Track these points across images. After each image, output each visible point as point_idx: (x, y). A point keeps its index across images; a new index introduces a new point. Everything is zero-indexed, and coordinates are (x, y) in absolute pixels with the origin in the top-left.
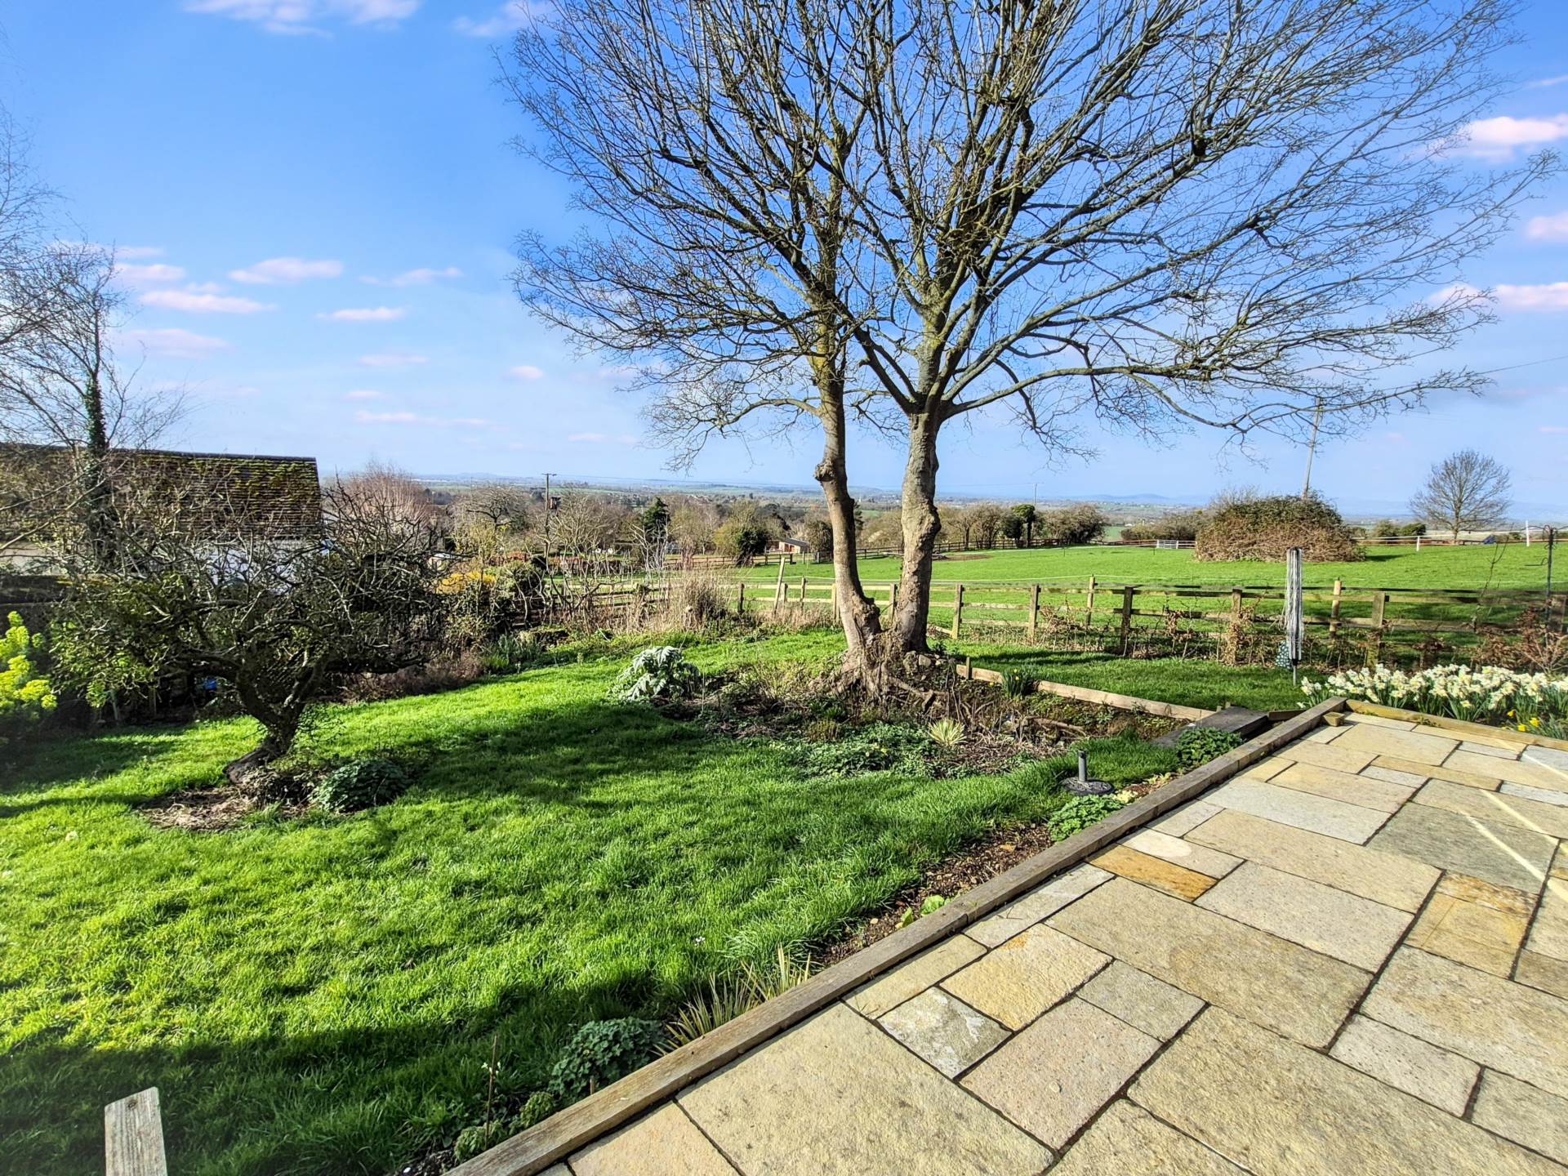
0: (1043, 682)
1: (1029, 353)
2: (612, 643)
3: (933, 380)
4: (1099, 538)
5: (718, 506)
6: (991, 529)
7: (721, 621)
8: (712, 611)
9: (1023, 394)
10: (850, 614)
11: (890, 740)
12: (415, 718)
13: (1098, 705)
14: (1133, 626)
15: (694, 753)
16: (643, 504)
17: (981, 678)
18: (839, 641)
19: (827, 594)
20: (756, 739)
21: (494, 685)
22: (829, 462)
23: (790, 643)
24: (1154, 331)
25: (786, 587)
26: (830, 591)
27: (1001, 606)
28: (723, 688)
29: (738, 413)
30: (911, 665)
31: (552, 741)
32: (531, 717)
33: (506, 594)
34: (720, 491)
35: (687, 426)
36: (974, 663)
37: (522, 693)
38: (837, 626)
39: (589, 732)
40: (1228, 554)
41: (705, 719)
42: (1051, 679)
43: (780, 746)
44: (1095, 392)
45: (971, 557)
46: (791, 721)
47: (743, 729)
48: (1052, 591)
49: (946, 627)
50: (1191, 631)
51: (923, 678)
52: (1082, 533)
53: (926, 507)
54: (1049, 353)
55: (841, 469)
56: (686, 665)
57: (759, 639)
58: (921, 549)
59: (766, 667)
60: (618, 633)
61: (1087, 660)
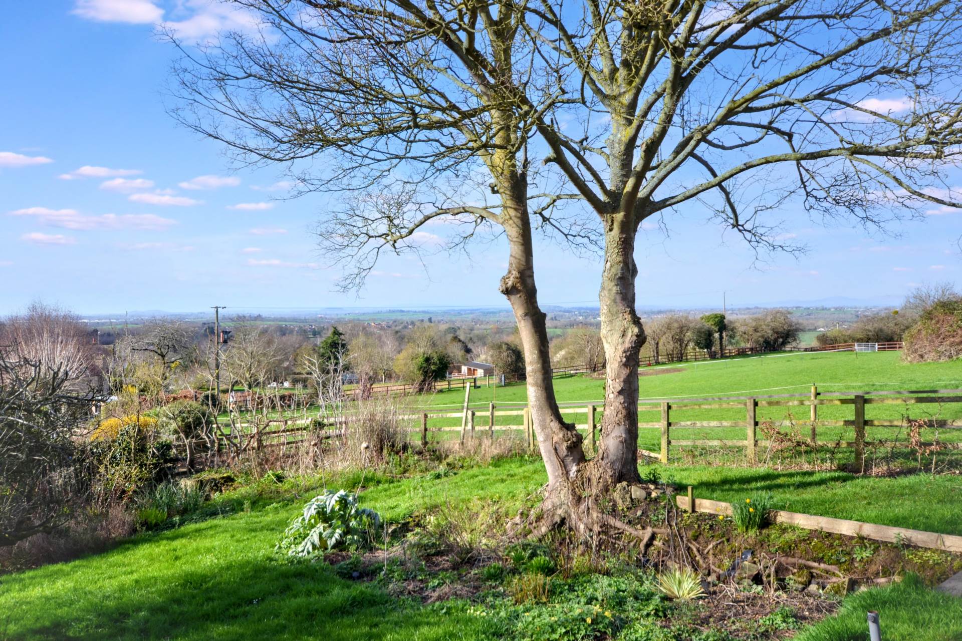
0: (782, 513)
1: (727, 145)
2: (285, 486)
3: (627, 176)
4: (794, 344)
5: (397, 332)
6: (681, 341)
7: (404, 456)
8: (393, 446)
9: (723, 189)
10: (549, 443)
11: (613, 598)
12: (48, 592)
13: (852, 538)
14: (868, 439)
15: (376, 625)
16: (319, 333)
17: (707, 511)
18: (535, 472)
19: (518, 420)
20: (450, 604)
21: (146, 546)
22: (515, 273)
23: (481, 478)
24: (866, 111)
25: (473, 414)
26: (522, 416)
27: (714, 423)
28: (409, 535)
29: (411, 226)
30: (623, 499)
31: (207, 617)
32: (184, 585)
33: (167, 437)
34: (399, 317)
35: (356, 243)
36: (696, 492)
37: (179, 553)
38: (531, 455)
39: (251, 602)
40: (940, 354)
41: (388, 580)
42: (791, 508)
43: (478, 612)
44: (803, 183)
45: (664, 371)
46: (491, 577)
47: (434, 589)
48: (770, 403)
49: (654, 450)
50: (938, 443)
51: (639, 513)
52: (776, 340)
53: (628, 317)
54: (747, 144)
55: (529, 281)
56: (364, 511)
57: (446, 475)
58: (625, 365)
59: (456, 508)
60: (290, 474)
61: (821, 482)
